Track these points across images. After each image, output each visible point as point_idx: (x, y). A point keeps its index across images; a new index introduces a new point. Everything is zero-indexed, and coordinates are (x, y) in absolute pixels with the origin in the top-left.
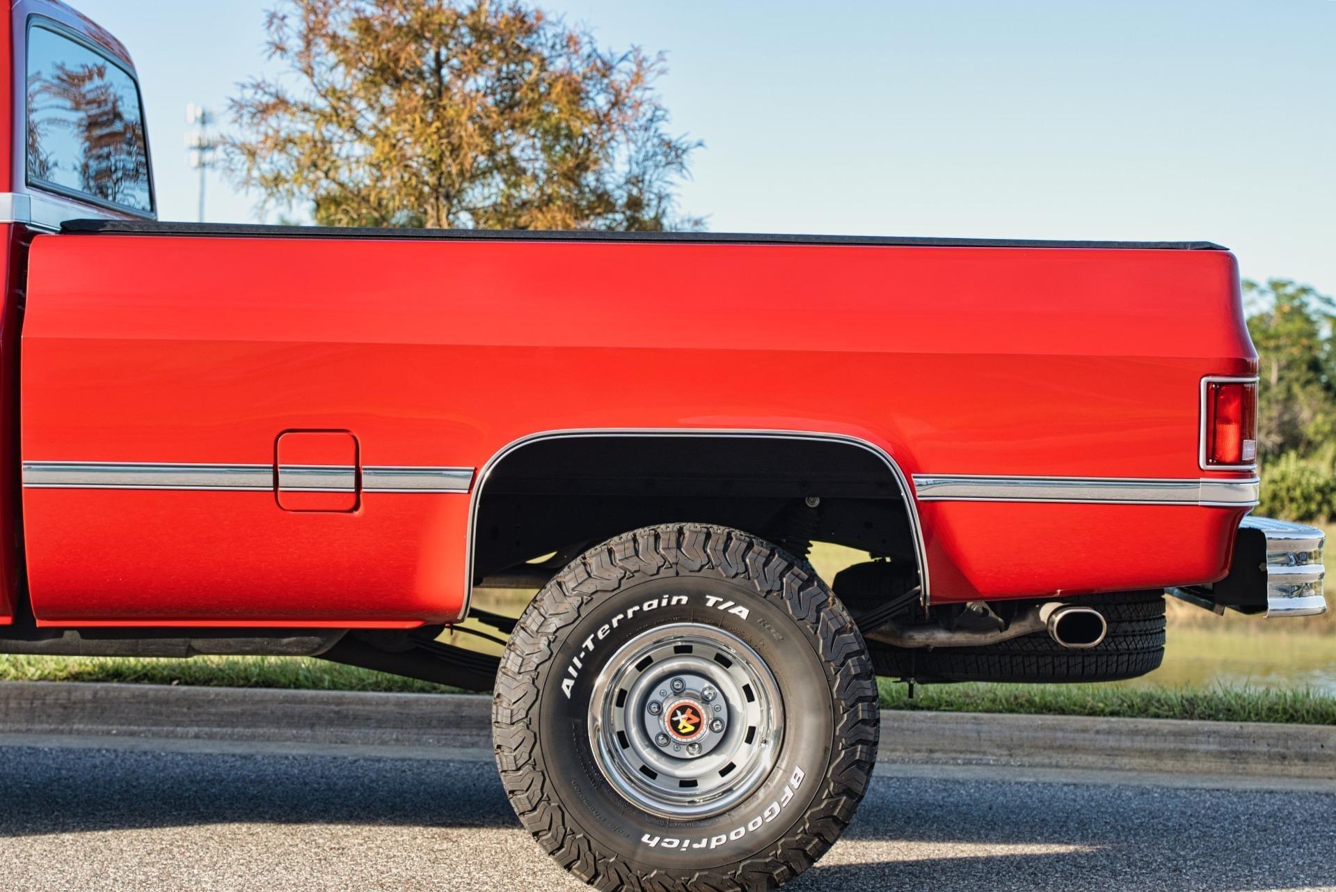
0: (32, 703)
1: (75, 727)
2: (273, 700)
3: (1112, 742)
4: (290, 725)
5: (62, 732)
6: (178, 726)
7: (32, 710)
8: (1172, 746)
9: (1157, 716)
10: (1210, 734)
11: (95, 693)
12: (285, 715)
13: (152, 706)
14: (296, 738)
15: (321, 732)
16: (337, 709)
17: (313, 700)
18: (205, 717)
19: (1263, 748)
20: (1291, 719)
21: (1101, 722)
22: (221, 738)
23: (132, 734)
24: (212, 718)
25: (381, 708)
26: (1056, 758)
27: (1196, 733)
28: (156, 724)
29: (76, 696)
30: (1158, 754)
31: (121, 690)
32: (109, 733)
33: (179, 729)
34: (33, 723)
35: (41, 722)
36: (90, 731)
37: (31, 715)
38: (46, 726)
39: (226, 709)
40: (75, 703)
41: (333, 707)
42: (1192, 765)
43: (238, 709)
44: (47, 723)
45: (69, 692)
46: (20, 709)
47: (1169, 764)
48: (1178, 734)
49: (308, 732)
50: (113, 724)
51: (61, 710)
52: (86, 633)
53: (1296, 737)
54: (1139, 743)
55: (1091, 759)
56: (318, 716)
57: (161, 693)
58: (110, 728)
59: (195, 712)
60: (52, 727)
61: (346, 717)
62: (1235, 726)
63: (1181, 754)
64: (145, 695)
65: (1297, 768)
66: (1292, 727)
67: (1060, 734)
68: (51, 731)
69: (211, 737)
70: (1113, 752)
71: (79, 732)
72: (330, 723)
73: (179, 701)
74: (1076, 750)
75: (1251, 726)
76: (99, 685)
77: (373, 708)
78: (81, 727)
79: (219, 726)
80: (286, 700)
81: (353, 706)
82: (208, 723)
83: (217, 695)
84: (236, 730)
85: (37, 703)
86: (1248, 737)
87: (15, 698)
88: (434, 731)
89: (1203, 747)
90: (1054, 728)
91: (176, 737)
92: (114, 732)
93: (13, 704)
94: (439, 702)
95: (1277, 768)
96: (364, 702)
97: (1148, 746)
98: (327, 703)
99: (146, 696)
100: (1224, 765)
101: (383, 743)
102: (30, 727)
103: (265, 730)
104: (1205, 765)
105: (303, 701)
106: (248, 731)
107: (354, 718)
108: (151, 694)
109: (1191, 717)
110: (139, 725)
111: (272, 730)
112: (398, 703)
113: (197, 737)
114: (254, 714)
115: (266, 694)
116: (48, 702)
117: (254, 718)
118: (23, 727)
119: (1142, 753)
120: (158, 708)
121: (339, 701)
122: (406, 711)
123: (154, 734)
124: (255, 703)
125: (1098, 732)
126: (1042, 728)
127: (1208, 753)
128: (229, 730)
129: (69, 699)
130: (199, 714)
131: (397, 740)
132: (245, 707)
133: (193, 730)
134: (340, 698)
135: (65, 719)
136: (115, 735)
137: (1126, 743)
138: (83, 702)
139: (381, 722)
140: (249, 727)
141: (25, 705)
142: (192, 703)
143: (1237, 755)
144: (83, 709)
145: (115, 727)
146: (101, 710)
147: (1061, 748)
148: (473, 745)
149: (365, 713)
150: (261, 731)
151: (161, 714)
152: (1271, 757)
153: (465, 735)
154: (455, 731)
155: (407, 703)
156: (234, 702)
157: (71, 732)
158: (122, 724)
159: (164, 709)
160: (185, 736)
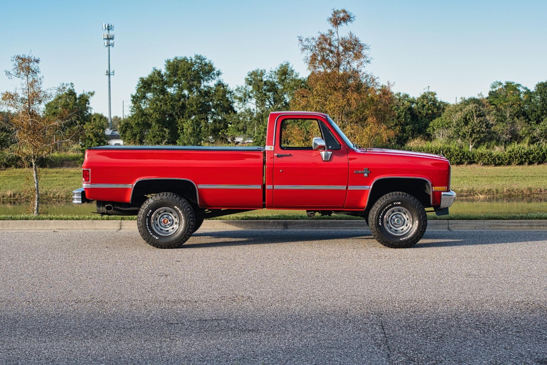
2: (355, 222)
3: (508, 224)
8: (519, 225)
9: (516, 219)
10: (526, 222)
11: (323, 222)
12: (358, 225)
14: (360, 229)
15: (364, 228)
19: (536, 224)
20: (540, 219)
21: (506, 221)
23: (331, 229)
26: (498, 227)
27: (524, 222)
28: (335, 227)
30: (517, 226)
37: (312, 226)
42: (523, 228)
43: (349, 224)
45: (318, 222)
47: (519, 228)
48: (520, 222)
49: (362, 227)
53: (542, 222)
54: (513, 224)
55: (505, 227)
59: (342, 225)
62: (530, 221)
63: (521, 226)
64: (332, 222)
65: (542, 227)
66: (541, 220)
67: (499, 223)
68: (316, 229)
69: (345, 229)
70: (508, 226)
71: (321, 229)
73: (339, 222)
74: (502, 226)
75: (533, 221)
82: (344, 226)
85: (313, 224)
86: (533, 222)
89: (525, 224)
90: (498, 222)
93: (309, 224)
95: (539, 228)
97: (515, 225)
100: (529, 227)
104: (525, 228)
106: (351, 228)
108: (333, 222)
109: (522, 219)
114: (352, 225)
118: (311, 228)
119: (514, 226)
123: (335, 229)
125: (506, 223)
126: (495, 222)
127: (526, 225)
133: (341, 228)
135: (318, 226)
137: (511, 224)
141: (311, 224)
142: (341, 223)
143: (531, 226)
144: (321, 225)
147: (499, 226)
152: (537, 226)
156: (348, 222)
157: (320, 229)
158: (328, 227)
160: (340, 229)
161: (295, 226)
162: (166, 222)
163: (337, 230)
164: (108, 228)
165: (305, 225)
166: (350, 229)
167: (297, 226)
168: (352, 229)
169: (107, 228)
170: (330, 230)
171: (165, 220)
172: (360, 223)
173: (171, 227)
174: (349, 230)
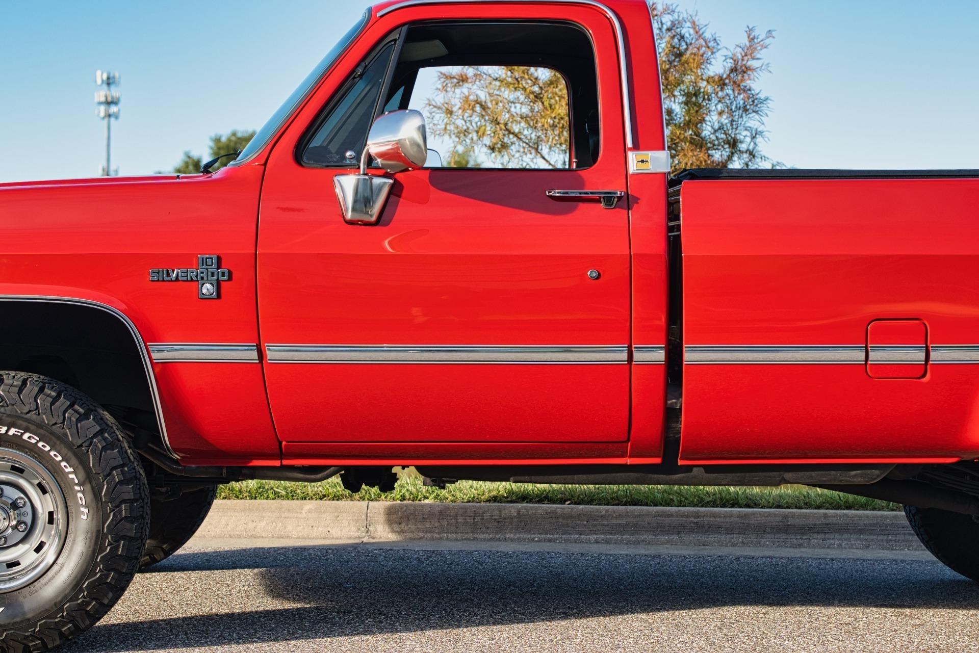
0: (474, 519)
1: (508, 536)
2: (648, 514)
4: (663, 533)
5: (499, 540)
6: (581, 534)
7: (475, 524)
11: (519, 511)
12: (659, 525)
13: (561, 520)
15: (686, 538)
16: (696, 520)
17: (677, 514)
18: (600, 528)
22: (615, 543)
23: (550, 541)
24: (606, 528)
25: (728, 520)
29: (505, 513)
31: (536, 509)
32: (533, 540)
33: (582, 536)
34: (476, 533)
35: (483, 533)
36: (519, 538)
37: (475, 528)
38: (486, 536)
39: (614, 521)
40: (505, 518)
41: (692, 519)
43: (623, 522)
44: (487, 533)
46: (466, 523)
49: (677, 538)
50: (534, 533)
51: (495, 524)
52: (708, 469)
56: (683, 526)
57: (566, 510)
58: (533, 536)
59: (592, 524)
60: (491, 536)
61: (703, 526)
64: (554, 512)
68: (491, 539)
69: (608, 542)
71: (512, 540)
72: (692, 531)
73: (579, 516)
76: (519, 505)
77: (722, 520)
78: (512, 535)
79: (611, 534)
80: (658, 515)
81: (707, 519)
82: (604, 532)
83: (607, 511)
84: (624, 537)
85: (478, 519)
87: (462, 516)
88: (768, 536)
91: (582, 542)
92: (537, 539)
93: (460, 520)
94: (770, 515)
96: (714, 515)
98: (687, 516)
99: (556, 513)
101: (734, 545)
102: (475, 536)
103: (645, 536)
105: (670, 515)
106: (633, 538)
107: (709, 527)
110: (553, 534)
111: (650, 537)
112: (740, 516)
113: (597, 542)
114: (636, 525)
115: (642, 510)
116: (485, 518)
117: (635, 528)
118: (470, 536)
120: (565, 522)
121: (697, 515)
122: (747, 522)
123: (566, 541)
124: (635, 517)
129: (500, 516)
130: (596, 526)
131: (743, 543)
132: (629, 520)
133: (593, 537)
134: (697, 512)
135: (500, 530)
136: (537, 541)
138: (511, 518)
139: (730, 530)
140: (632, 534)
141: (469, 520)
142: (589, 517)
144: (511, 523)
145: (536, 536)
146: (524, 524)
148: (800, 546)
149: (716, 523)
150: (642, 537)
151: (568, 526)
153: (792, 539)
154: (784, 536)
155: (746, 516)
156: (620, 516)
157: (505, 540)
158: (541, 534)
159: (569, 522)
160: (588, 542)
161: (403, 525)
163: (576, 548)
165: (445, 523)
166: (628, 543)
167: (413, 527)
168: (637, 543)
170: (546, 547)
172: (668, 521)
174: (624, 550)
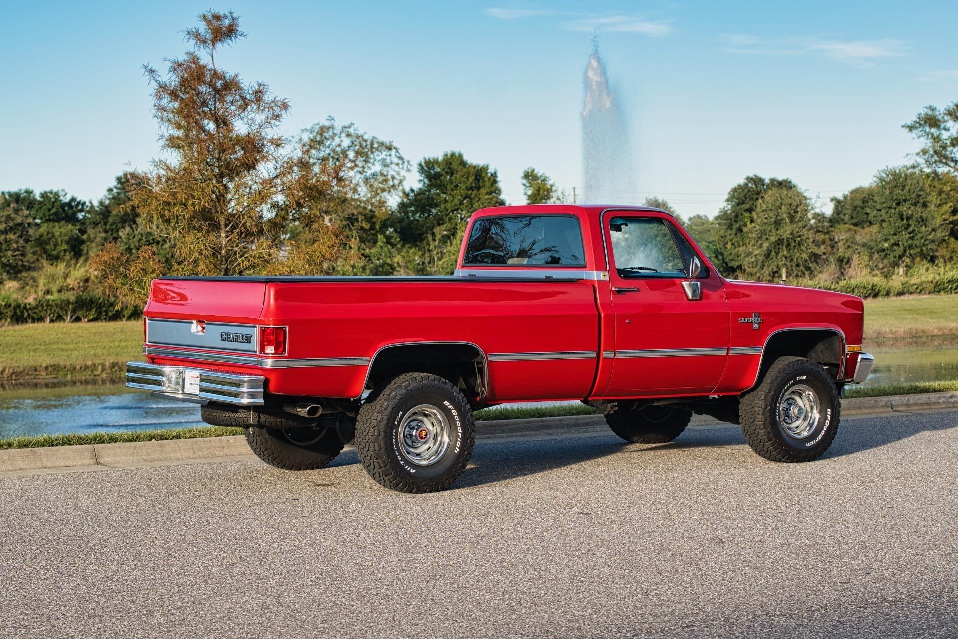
128: (514, 434)
162: (423, 436)
164: (71, 463)
169: (67, 464)
171: (421, 431)
173: (426, 447)
